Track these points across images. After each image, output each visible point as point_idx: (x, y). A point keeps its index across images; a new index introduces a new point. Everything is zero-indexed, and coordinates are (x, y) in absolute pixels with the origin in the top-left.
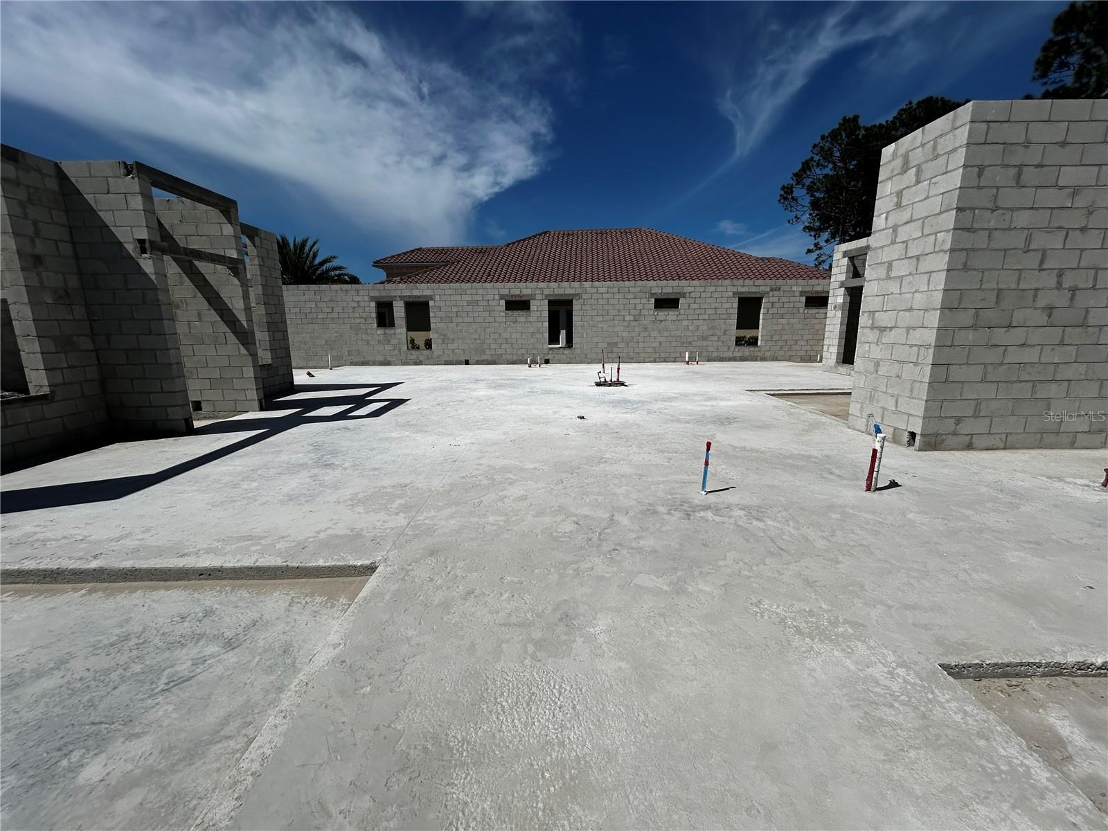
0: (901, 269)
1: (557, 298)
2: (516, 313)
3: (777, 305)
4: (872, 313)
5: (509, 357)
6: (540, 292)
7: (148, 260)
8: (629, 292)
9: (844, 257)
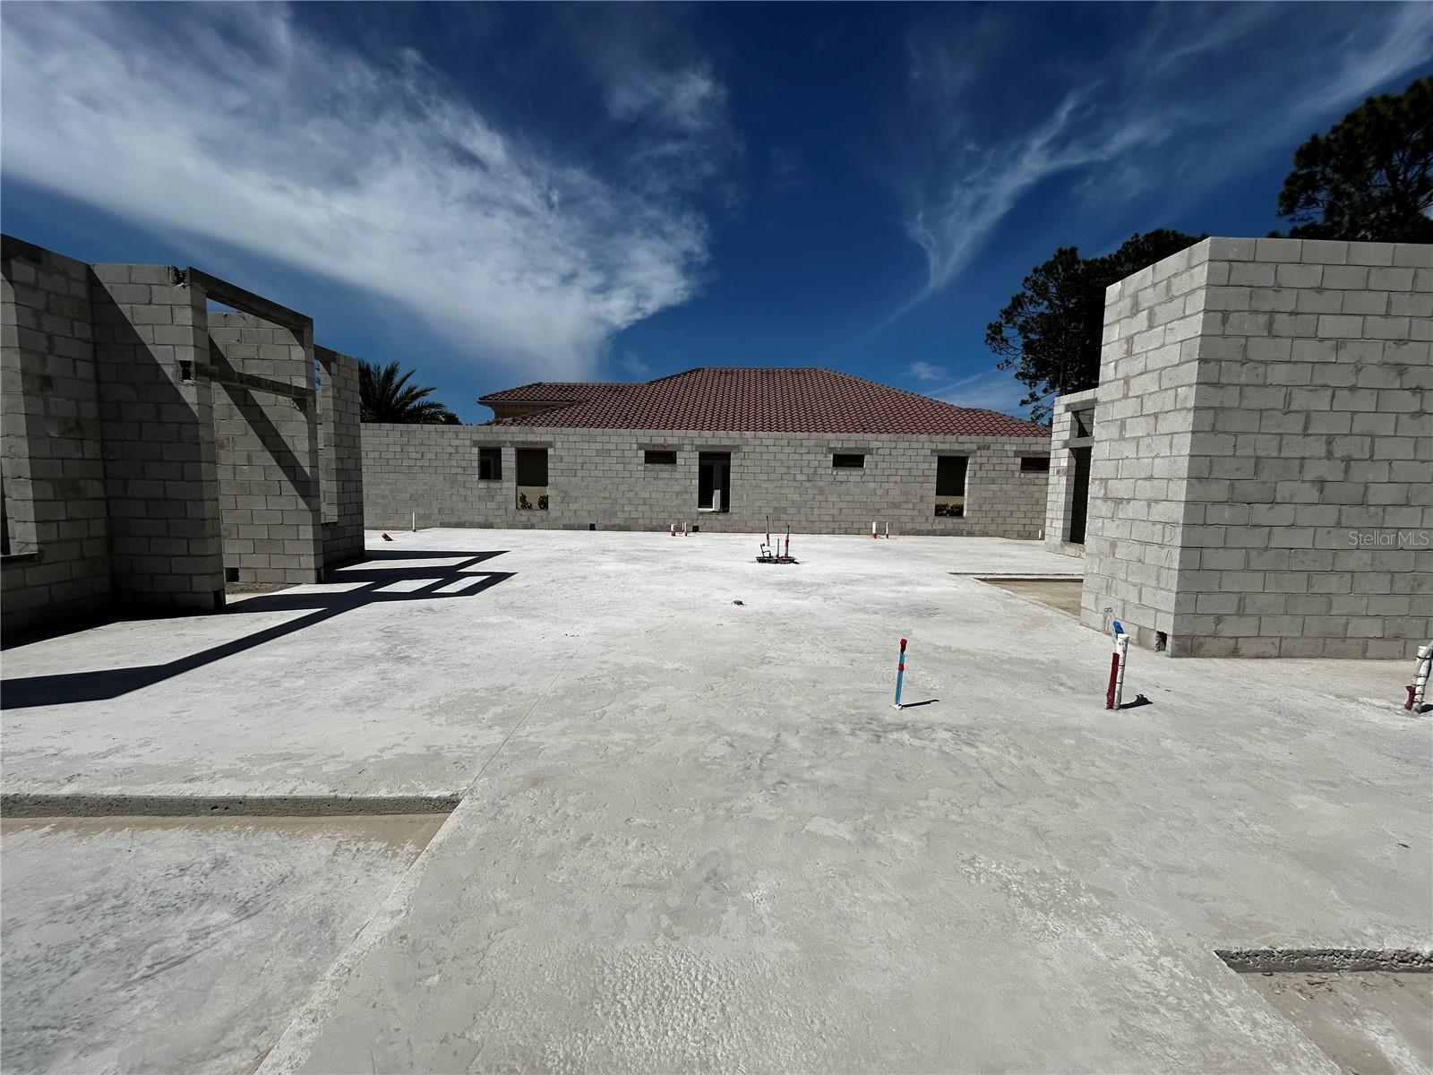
0: (1137, 428)
1: (710, 450)
2: (657, 466)
3: (987, 467)
4: (1104, 481)
5: (648, 522)
6: (689, 443)
7: (190, 387)
8: (801, 445)
9: (1067, 411)
